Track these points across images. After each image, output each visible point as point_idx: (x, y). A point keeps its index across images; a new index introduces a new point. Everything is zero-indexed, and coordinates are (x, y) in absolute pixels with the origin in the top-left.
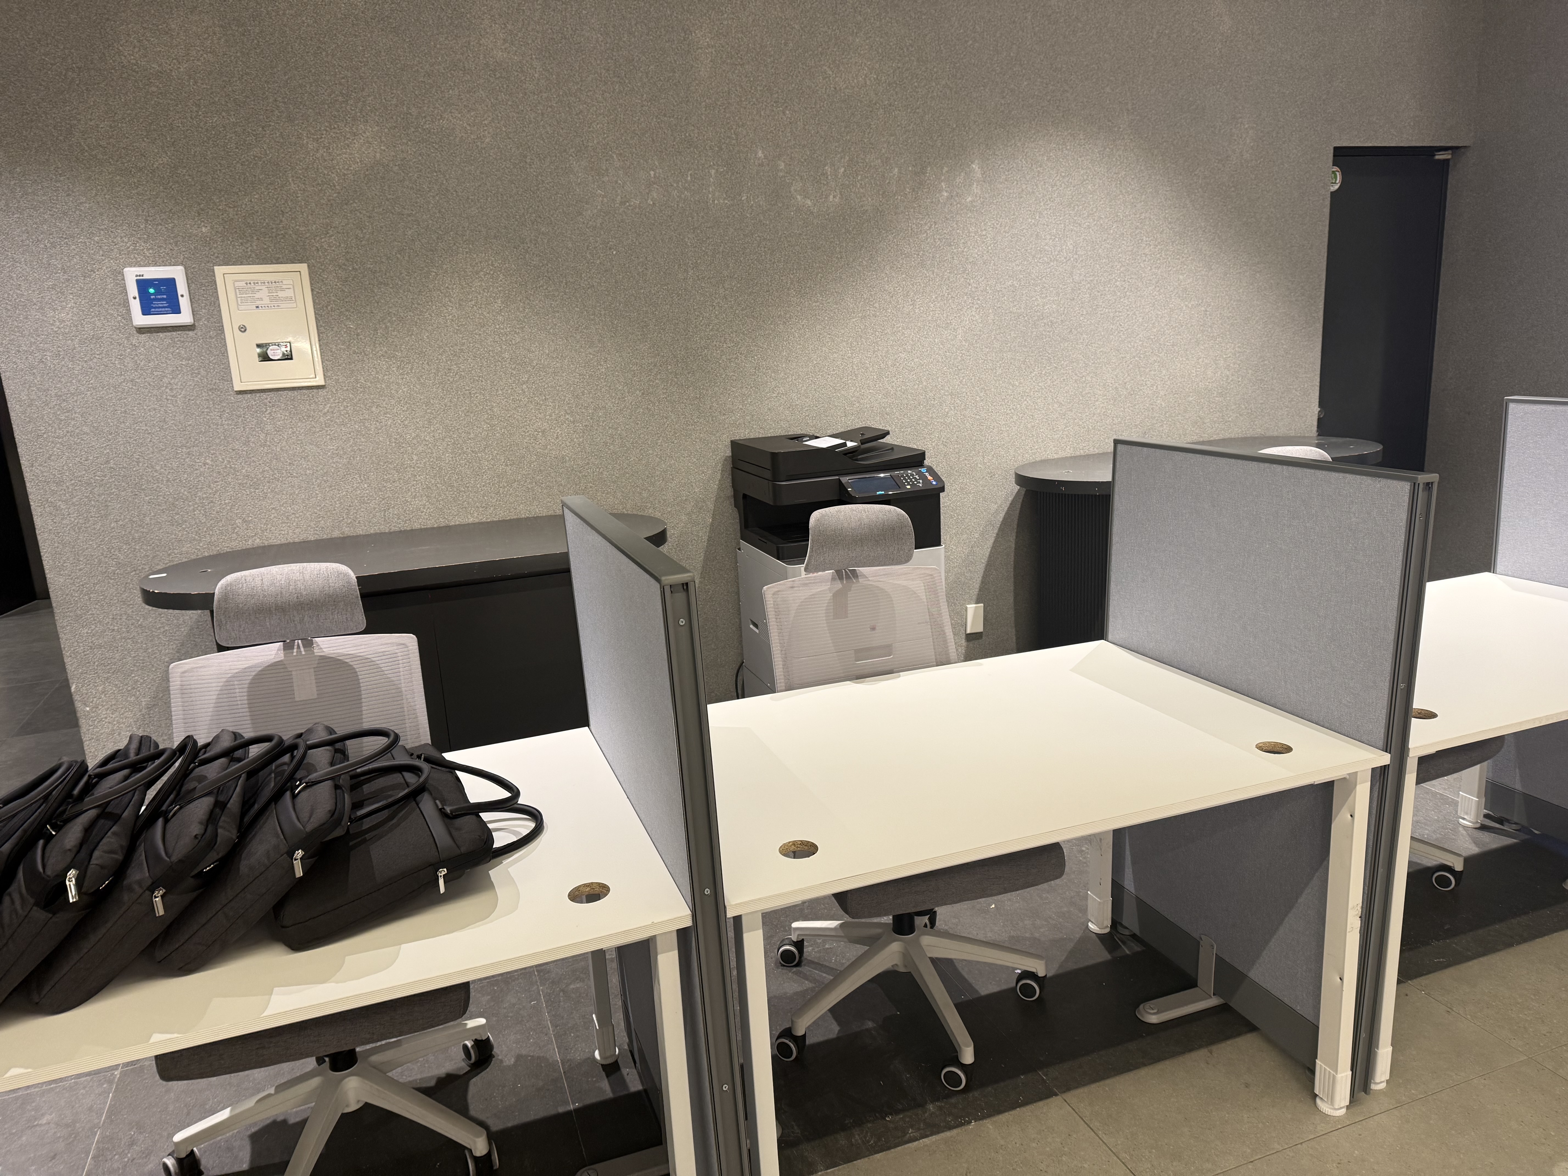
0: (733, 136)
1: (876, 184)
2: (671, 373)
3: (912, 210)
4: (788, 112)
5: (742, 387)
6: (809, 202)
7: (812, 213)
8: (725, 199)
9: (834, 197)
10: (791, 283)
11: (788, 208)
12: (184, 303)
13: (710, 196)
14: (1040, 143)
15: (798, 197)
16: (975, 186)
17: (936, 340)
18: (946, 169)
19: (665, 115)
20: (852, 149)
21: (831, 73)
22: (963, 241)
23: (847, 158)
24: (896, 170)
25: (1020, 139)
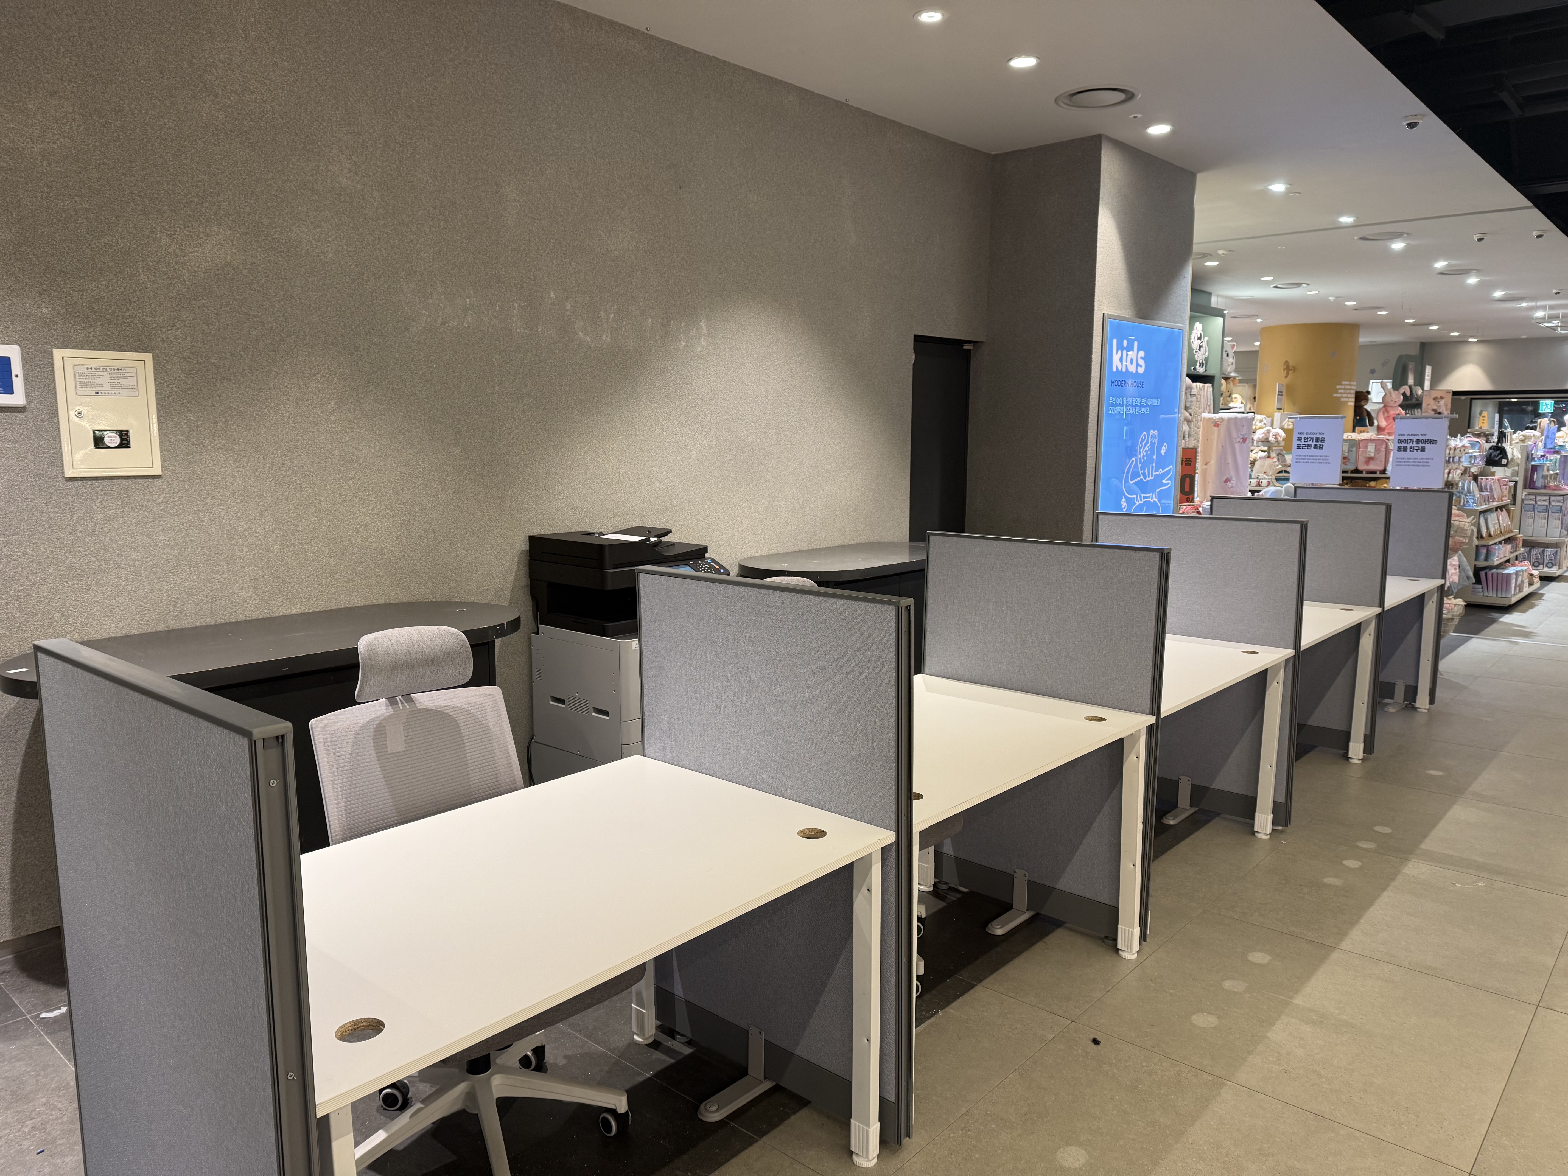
0: (532, 277)
1: (636, 330)
2: (478, 475)
3: (661, 353)
4: (573, 264)
5: (535, 490)
6: (588, 339)
7: (590, 348)
8: (525, 329)
9: (606, 336)
10: (575, 404)
11: (572, 342)
12: (18, 384)
13: (514, 325)
14: (744, 311)
15: (580, 333)
16: (703, 339)
17: (678, 458)
18: (683, 324)
19: (479, 253)
20: (619, 300)
21: (604, 236)
22: (695, 381)
23: (616, 307)
24: (650, 320)
25: (731, 307)
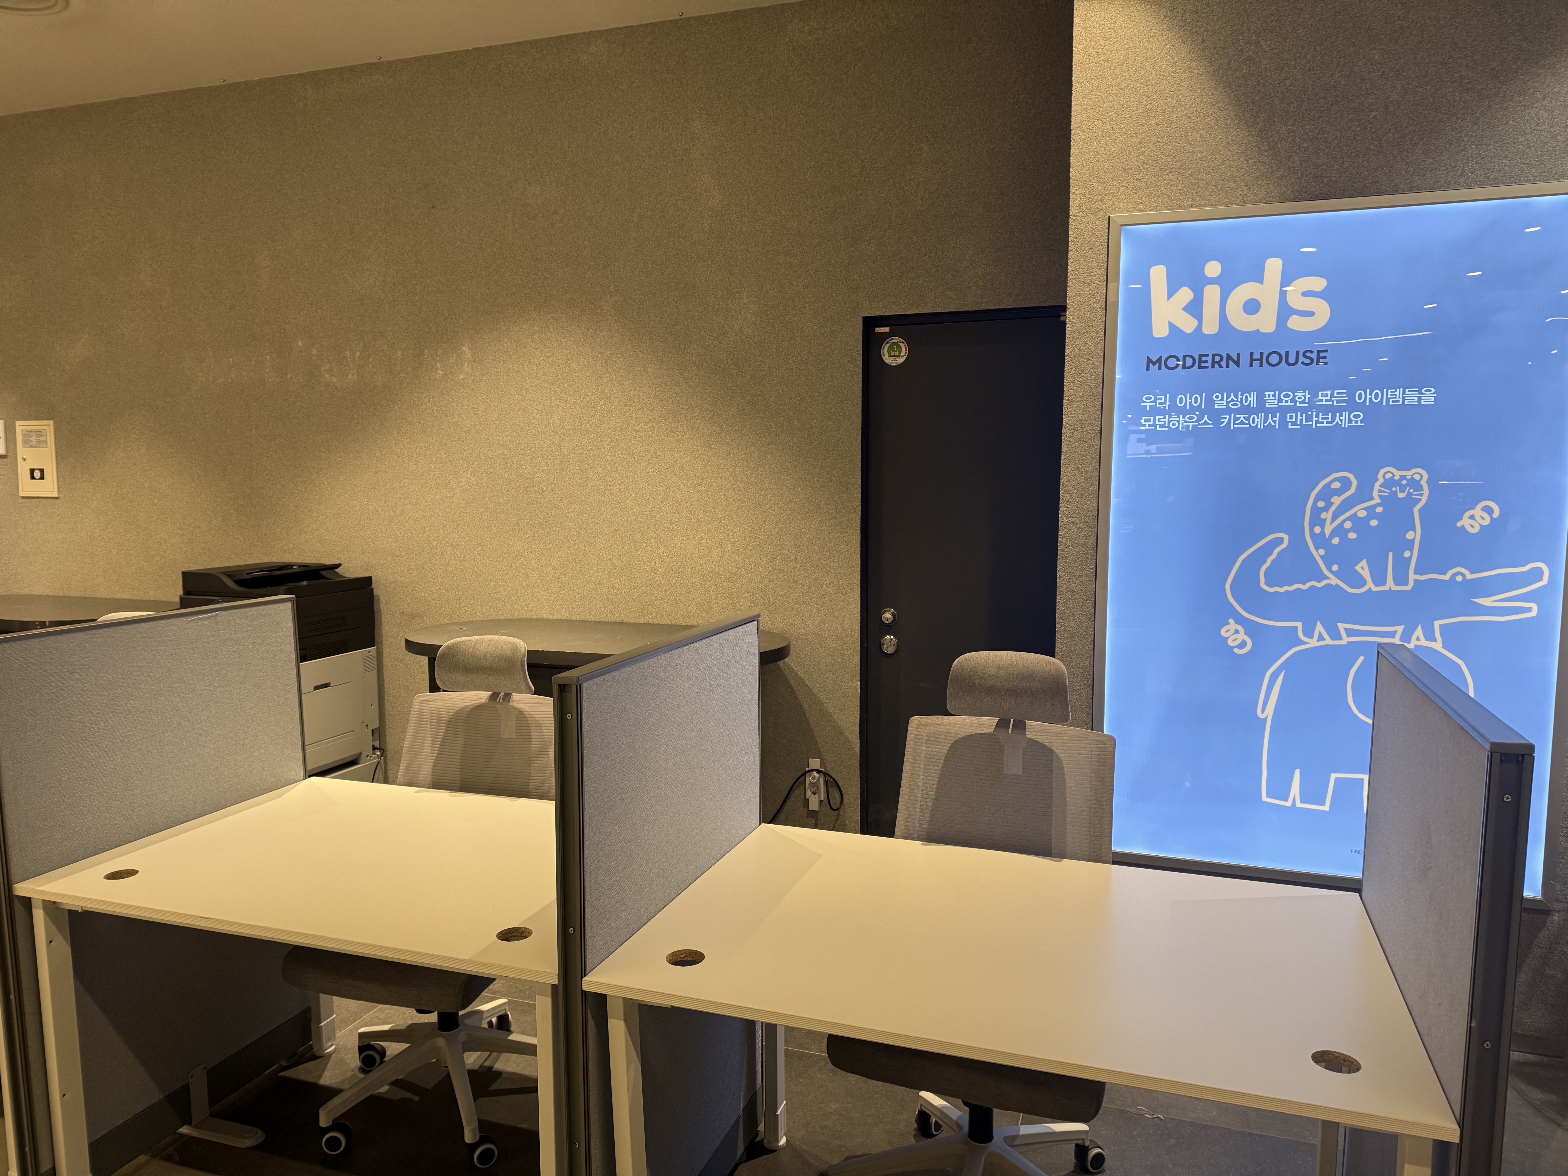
1: (385, 365)
3: (414, 386)
6: (335, 380)
7: (336, 387)
9: (353, 375)
11: (319, 384)
13: (266, 375)
15: (327, 375)
16: (466, 365)
18: (440, 352)
20: (365, 337)
22: (457, 412)
23: (362, 345)
24: (400, 353)
25: (505, 325)
